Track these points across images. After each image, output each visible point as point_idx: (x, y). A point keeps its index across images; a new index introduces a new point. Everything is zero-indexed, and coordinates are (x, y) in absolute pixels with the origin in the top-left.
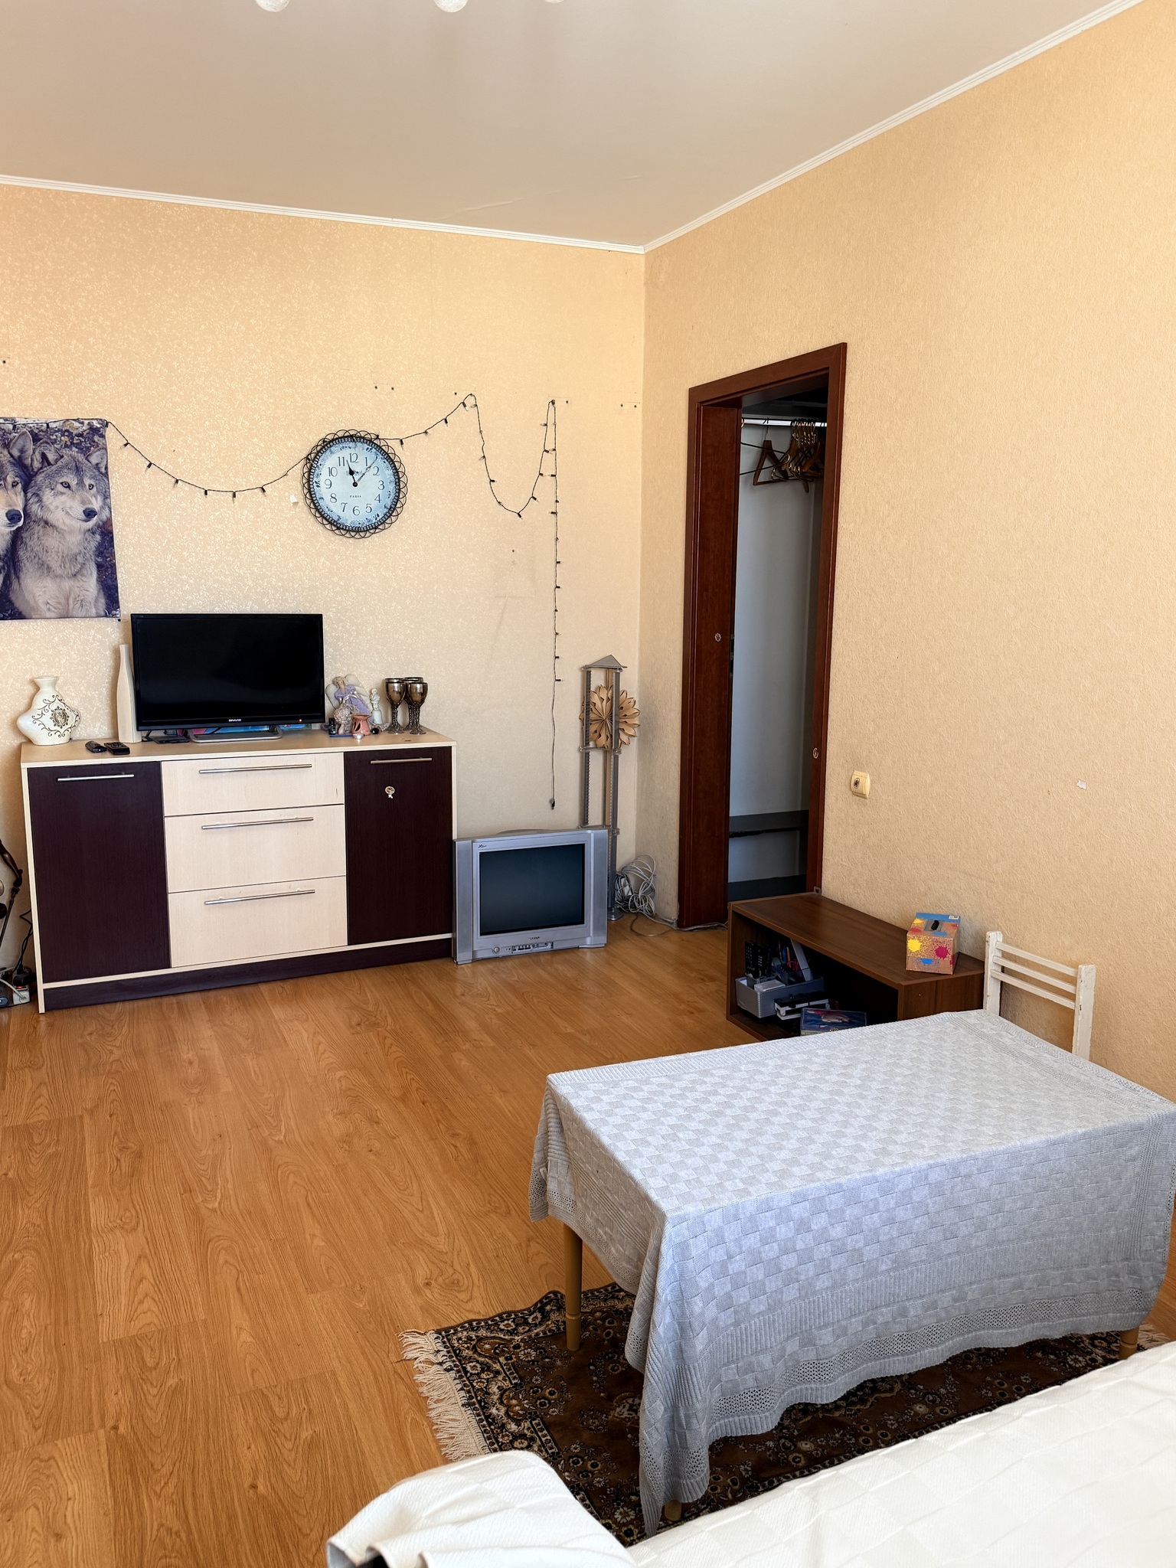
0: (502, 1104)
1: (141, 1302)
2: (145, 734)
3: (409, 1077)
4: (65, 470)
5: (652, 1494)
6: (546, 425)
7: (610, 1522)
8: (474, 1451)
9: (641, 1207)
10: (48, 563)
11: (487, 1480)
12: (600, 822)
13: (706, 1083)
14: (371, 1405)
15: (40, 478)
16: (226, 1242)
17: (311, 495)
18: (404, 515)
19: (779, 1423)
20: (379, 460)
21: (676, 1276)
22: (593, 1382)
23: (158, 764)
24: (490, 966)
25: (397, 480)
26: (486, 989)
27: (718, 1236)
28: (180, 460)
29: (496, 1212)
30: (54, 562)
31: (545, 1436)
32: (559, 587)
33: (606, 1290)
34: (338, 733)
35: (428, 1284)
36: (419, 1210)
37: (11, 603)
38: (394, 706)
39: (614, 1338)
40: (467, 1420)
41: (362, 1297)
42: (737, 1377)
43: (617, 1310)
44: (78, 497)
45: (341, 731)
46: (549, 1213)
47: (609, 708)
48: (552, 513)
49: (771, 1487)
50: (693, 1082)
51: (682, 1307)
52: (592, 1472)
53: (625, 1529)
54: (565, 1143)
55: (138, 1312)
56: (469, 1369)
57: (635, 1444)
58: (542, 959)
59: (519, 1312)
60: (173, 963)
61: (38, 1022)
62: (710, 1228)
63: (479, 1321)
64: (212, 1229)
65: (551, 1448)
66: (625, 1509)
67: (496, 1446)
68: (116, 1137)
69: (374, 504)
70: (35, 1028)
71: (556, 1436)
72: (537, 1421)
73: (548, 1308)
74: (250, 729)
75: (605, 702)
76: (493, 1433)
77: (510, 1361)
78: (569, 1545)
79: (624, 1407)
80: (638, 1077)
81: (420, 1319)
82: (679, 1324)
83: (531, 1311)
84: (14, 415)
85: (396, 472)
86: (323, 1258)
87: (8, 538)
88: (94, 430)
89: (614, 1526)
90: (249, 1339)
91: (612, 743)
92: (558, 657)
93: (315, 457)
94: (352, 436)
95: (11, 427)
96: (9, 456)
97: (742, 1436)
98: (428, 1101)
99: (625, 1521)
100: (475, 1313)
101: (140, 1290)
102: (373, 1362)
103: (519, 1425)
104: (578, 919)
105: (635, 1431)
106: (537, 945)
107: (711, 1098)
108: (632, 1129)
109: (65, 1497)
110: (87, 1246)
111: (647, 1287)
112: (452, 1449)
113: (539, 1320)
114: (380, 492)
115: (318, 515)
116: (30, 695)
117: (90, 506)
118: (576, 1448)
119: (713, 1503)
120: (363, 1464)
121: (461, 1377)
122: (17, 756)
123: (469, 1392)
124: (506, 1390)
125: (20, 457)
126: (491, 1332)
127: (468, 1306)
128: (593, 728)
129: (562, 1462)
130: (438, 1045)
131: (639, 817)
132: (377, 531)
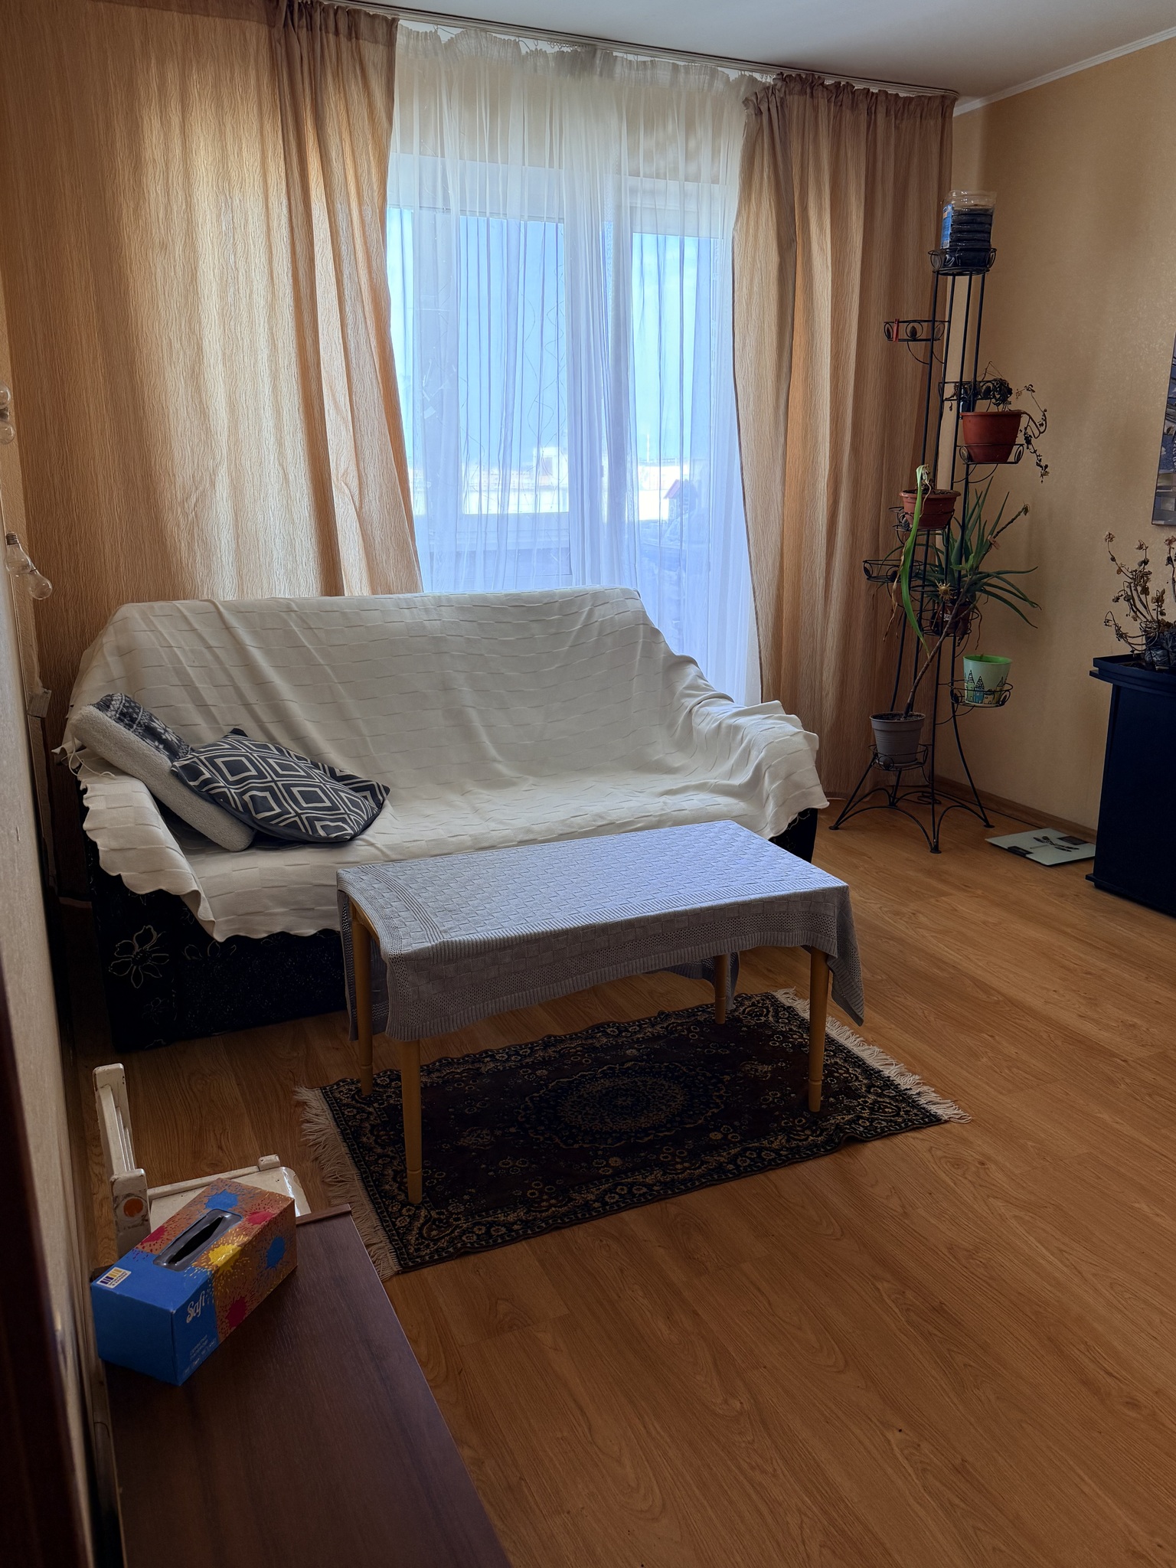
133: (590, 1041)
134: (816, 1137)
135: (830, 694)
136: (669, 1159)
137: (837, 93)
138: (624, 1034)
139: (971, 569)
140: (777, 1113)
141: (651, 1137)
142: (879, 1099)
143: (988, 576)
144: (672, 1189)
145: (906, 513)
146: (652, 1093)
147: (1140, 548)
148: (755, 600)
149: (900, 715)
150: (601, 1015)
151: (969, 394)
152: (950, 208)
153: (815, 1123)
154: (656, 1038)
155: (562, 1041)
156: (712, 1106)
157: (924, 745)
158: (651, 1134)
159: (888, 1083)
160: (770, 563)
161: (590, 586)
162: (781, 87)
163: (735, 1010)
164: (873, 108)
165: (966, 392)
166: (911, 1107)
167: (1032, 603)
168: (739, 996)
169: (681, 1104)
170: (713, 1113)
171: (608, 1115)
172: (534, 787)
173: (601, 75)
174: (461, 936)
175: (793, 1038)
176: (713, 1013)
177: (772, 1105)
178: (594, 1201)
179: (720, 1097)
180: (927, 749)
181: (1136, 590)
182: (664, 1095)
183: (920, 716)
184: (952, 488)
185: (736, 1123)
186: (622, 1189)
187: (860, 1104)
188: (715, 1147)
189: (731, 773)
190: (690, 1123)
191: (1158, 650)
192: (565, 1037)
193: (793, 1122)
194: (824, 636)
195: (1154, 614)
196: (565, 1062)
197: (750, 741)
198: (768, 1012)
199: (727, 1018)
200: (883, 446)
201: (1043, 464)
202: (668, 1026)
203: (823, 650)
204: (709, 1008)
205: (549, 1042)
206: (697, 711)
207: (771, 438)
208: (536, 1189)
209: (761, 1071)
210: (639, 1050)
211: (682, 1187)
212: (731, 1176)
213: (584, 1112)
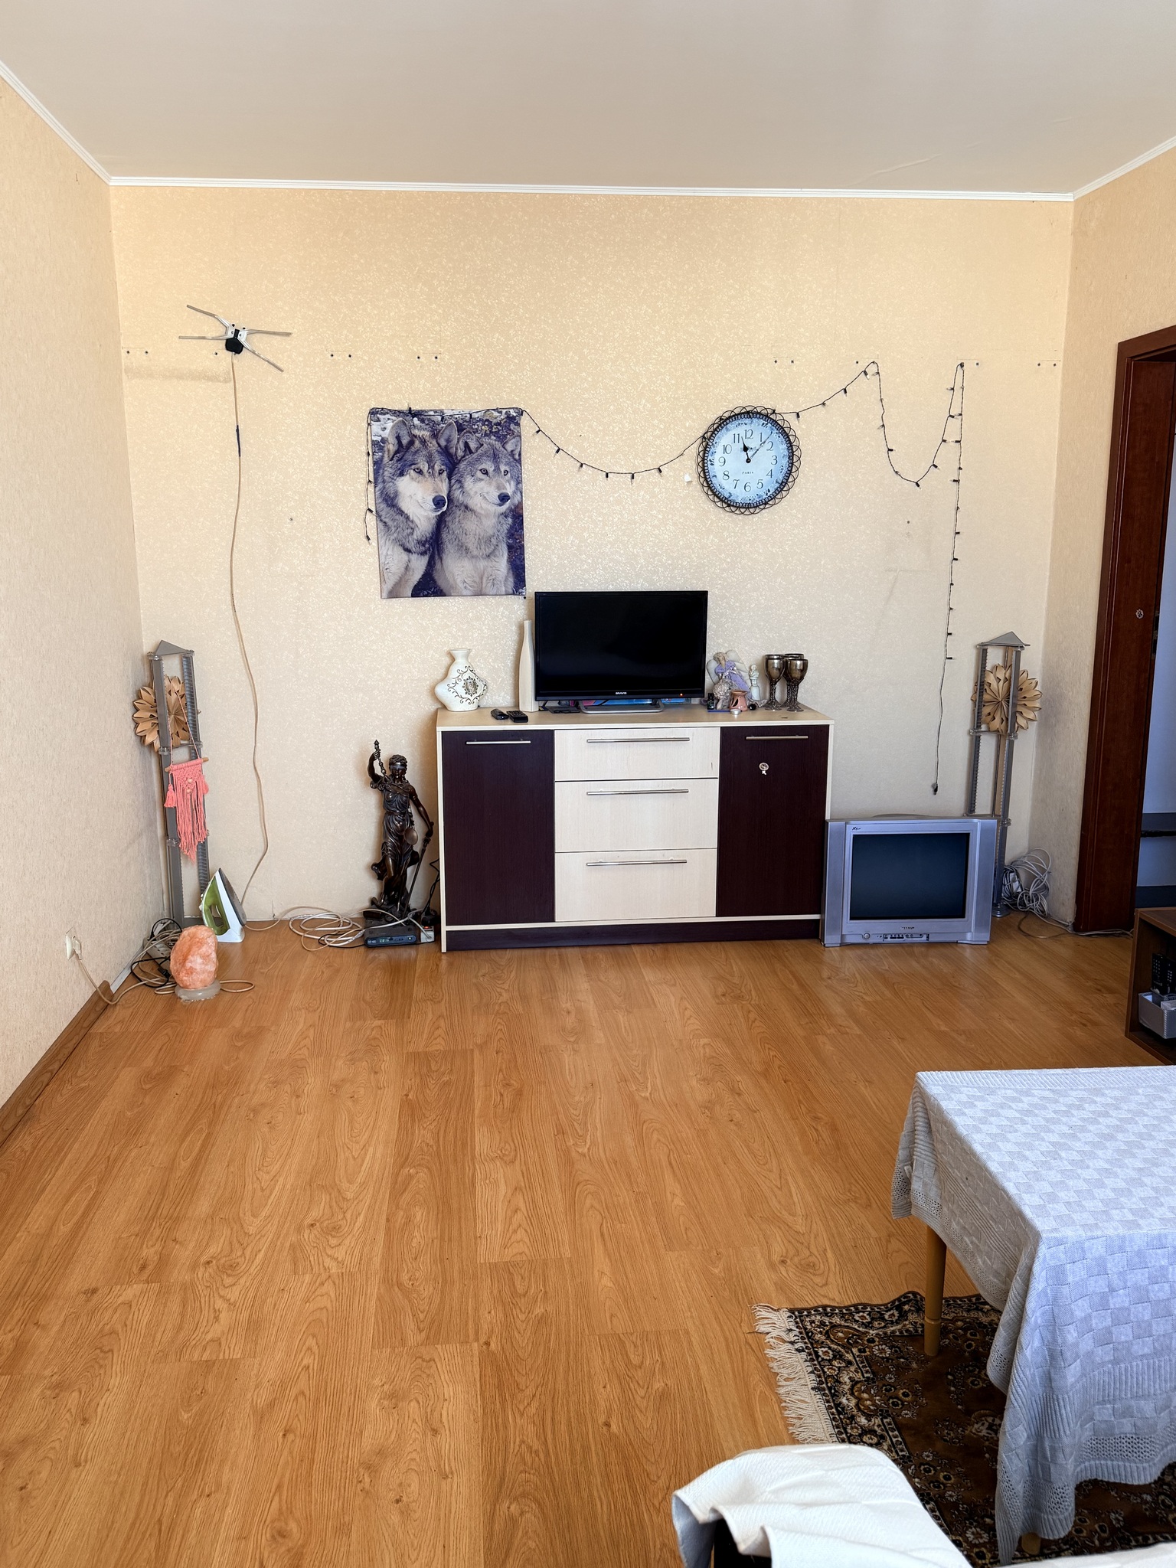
0: (867, 1095)
1: (515, 1231)
2: (541, 703)
3: (771, 1054)
4: (485, 458)
5: (1009, 1521)
6: (953, 389)
7: (961, 1539)
8: (819, 1436)
9: (1013, 1222)
10: (466, 544)
11: (833, 1470)
12: (988, 811)
13: (1096, 1102)
14: (721, 1370)
15: (462, 466)
16: (593, 1187)
17: (704, 473)
18: (795, 490)
19: (1159, 1478)
20: (774, 435)
21: (1048, 1300)
22: (950, 1392)
23: (552, 732)
24: (859, 952)
25: (791, 454)
26: (854, 974)
27: (1099, 1265)
28: (586, 445)
29: (856, 1202)
30: (471, 543)
31: (896, 1437)
32: (957, 559)
33: (970, 1301)
34: (716, 708)
35: (783, 1262)
36: (778, 1187)
37: (435, 582)
38: (773, 683)
39: (976, 1351)
40: (816, 1404)
41: (717, 1262)
42: (1113, 1419)
43: (981, 1323)
44: (494, 483)
45: (719, 707)
46: (913, 1212)
47: (1005, 689)
48: (954, 481)
49: (1145, 1544)
50: (1081, 1099)
51: (1053, 1334)
52: (944, 1485)
53: (977, 1550)
54: (933, 1145)
55: (512, 1240)
56: (820, 1353)
57: (993, 1465)
58: (916, 950)
59: (875, 1306)
60: (557, 918)
61: (440, 960)
62: (1091, 1256)
63: (833, 1308)
64: (581, 1173)
65: (902, 1450)
66: (978, 1529)
67: (844, 1436)
68: (501, 1074)
69: (766, 479)
70: (437, 965)
71: (908, 1439)
72: (888, 1420)
73: (906, 1307)
74: (634, 702)
75: (1001, 683)
76: (842, 1422)
77: (863, 1354)
78: (915, 1554)
79: (983, 1424)
80: (1018, 1087)
81: (773, 1295)
82: (1049, 1350)
83: (887, 1307)
84: (443, 407)
85: (790, 445)
86: (682, 1219)
87: (434, 521)
88: (511, 419)
89: (964, 1544)
90: (610, 1284)
91: (1007, 726)
92: (950, 634)
93: (711, 435)
94: (748, 412)
95: (440, 418)
96: (437, 445)
97: (1115, 1483)
98: (790, 1081)
99: (977, 1542)
100: (830, 1299)
101: (514, 1220)
102: (725, 1328)
103: (870, 1421)
104: (958, 910)
105: (994, 1452)
106: (912, 935)
107: (1101, 1120)
108: (1008, 1141)
109: (441, 1397)
110: (471, 1171)
111: (1015, 1306)
112: (799, 1429)
113: (896, 1318)
114: (772, 467)
115: (710, 493)
116: (447, 665)
117: (504, 491)
118: (928, 1456)
119: (1077, 1545)
120: (711, 1426)
121: (812, 1360)
122: (434, 720)
123: (819, 1376)
124: (857, 1382)
125: (446, 446)
126: (846, 1321)
127: (823, 1291)
128: (986, 710)
129: (913, 1467)
130: (801, 1025)
131: (1034, 807)
132: (767, 506)
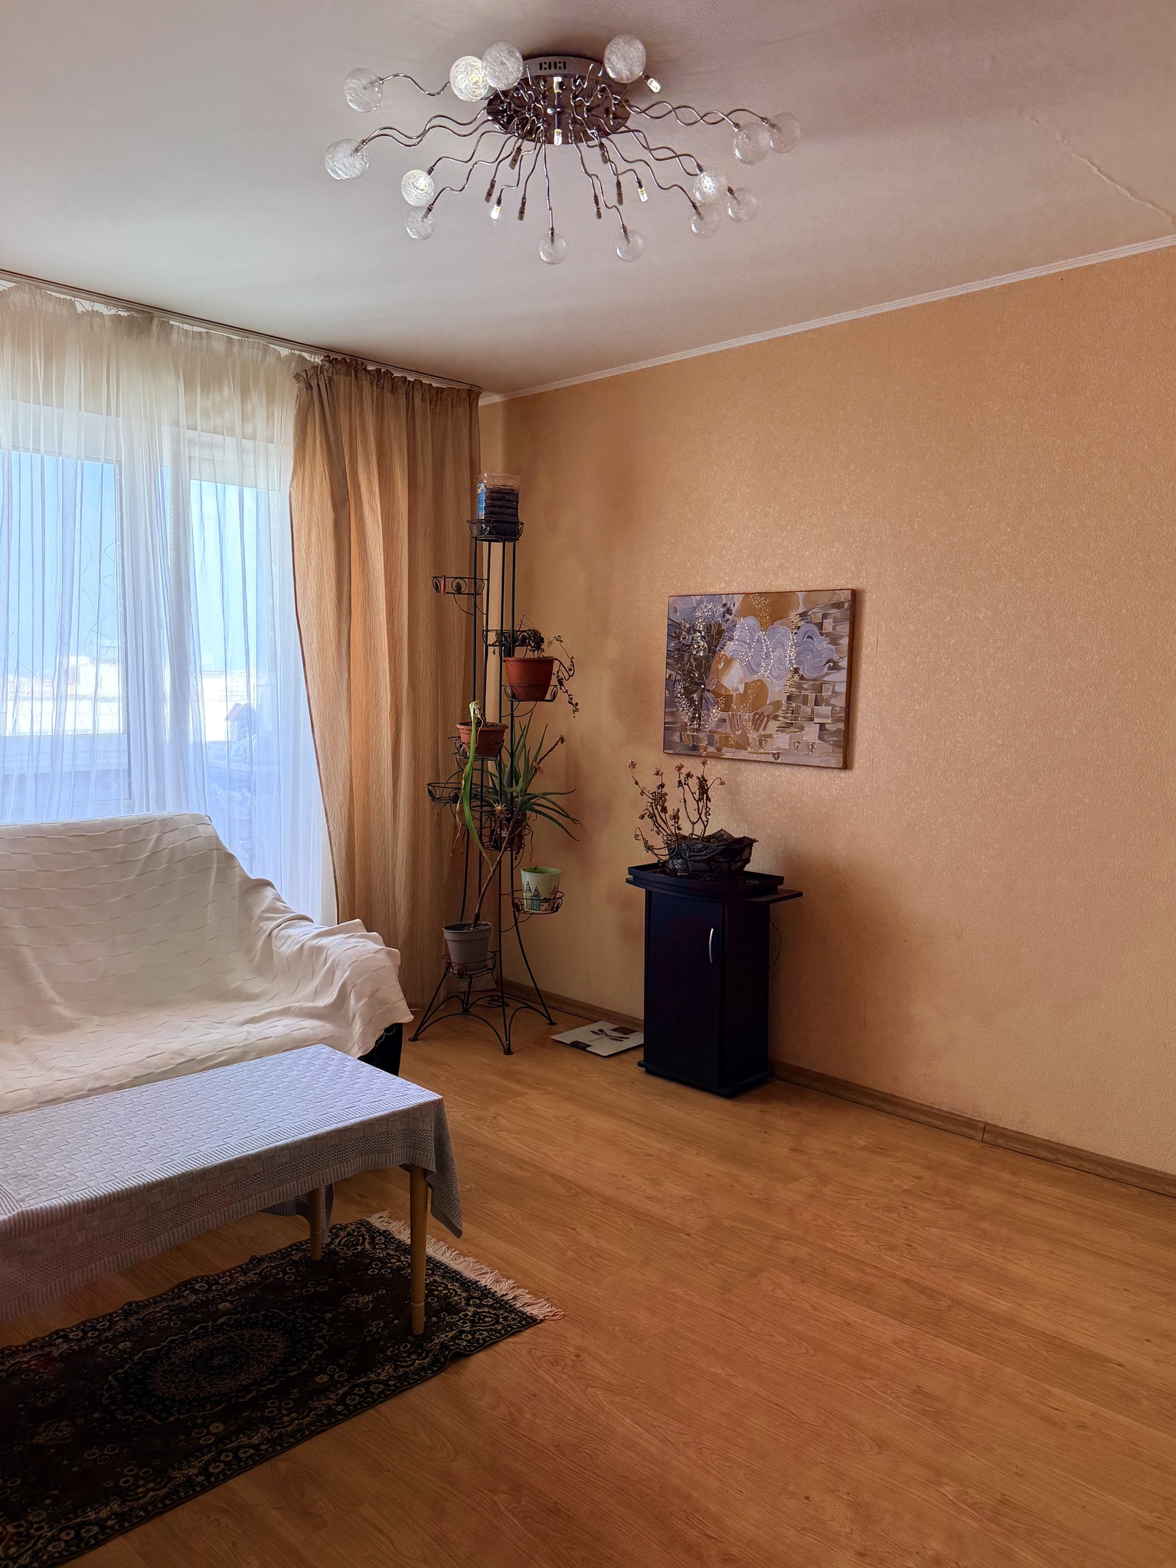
133: (177, 1302)
134: (422, 1360)
135: (403, 908)
136: (275, 1413)
137: (379, 377)
138: (214, 1288)
139: (521, 791)
140: (382, 1343)
141: (254, 1393)
142: (478, 1310)
143: (536, 797)
144: (280, 1444)
145: (463, 743)
146: (251, 1346)
147: (657, 774)
148: (327, 821)
149: (469, 925)
150: (188, 1271)
151: (509, 642)
152: (483, 485)
153: (421, 1346)
154: (249, 1287)
155: (146, 1306)
156: (315, 1348)
157: (493, 952)
158: (254, 1390)
159: (486, 1293)
160: (341, 786)
161: (154, 812)
162: (329, 368)
163: (331, 1243)
164: (411, 394)
165: (506, 640)
166: (508, 1312)
167: (573, 820)
168: (334, 1227)
169: (284, 1353)
170: (316, 1355)
171: (205, 1379)
172: (100, 1028)
173: (158, 340)
174: (41, 1202)
175: (391, 1263)
176: (308, 1250)
177: (376, 1336)
178: (197, 1475)
179: (323, 1337)
180: (495, 955)
181: (657, 808)
182: (263, 1346)
183: (487, 925)
184: (500, 722)
185: (342, 1361)
186: (227, 1456)
187: (461, 1319)
188: (323, 1390)
189: (316, 994)
190: (293, 1371)
191: (678, 859)
192: (148, 1301)
193: (399, 1349)
194: (394, 853)
195: (673, 829)
196: (151, 1328)
197: (333, 962)
198: (364, 1239)
199: (323, 1252)
200: (437, 681)
201: (574, 702)
202: (261, 1272)
203: (394, 865)
204: (303, 1245)
205: (131, 1310)
206: (278, 934)
207: (335, 672)
208: (130, 1476)
209: (363, 1302)
210: (231, 1302)
211: (292, 1440)
212: (341, 1417)
213: (177, 1380)
